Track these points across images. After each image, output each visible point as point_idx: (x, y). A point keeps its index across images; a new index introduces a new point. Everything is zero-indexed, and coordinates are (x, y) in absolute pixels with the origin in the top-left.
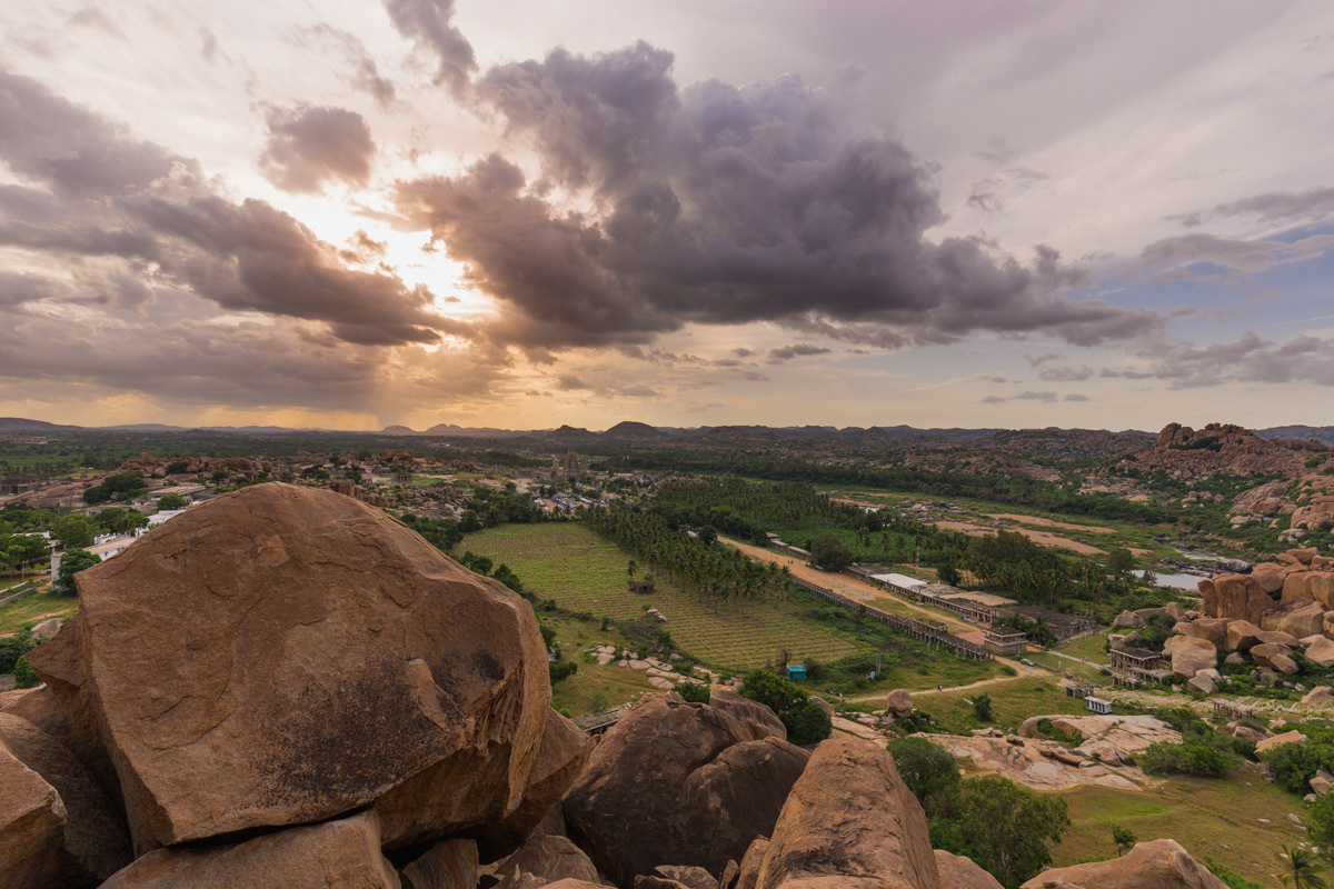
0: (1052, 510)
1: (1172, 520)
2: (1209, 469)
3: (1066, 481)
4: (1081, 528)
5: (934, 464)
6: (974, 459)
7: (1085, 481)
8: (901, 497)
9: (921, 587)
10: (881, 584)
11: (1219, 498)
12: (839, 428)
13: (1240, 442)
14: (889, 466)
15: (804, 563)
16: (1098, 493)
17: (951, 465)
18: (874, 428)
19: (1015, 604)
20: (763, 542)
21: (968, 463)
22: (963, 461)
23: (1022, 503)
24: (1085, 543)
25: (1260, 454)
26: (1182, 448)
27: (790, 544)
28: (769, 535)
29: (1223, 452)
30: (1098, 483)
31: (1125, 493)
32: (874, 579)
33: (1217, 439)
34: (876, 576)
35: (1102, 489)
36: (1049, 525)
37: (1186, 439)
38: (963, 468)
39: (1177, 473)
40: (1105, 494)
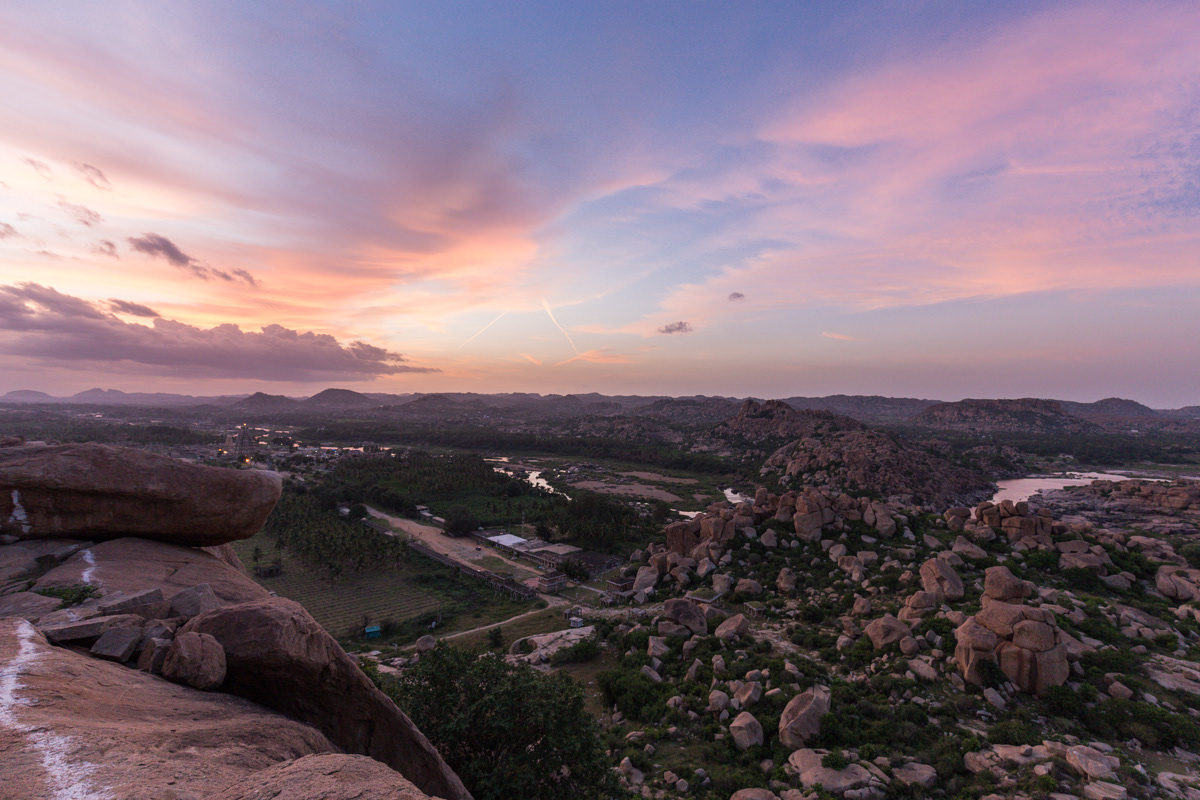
0: (667, 467)
1: (734, 472)
2: (766, 432)
3: (684, 443)
4: (677, 480)
5: (599, 430)
6: (626, 426)
7: (696, 442)
8: (565, 460)
9: (520, 544)
10: (493, 544)
11: (763, 454)
12: (542, 395)
13: (784, 413)
14: (567, 432)
15: (440, 530)
16: (701, 452)
17: (611, 431)
18: (569, 395)
19: (580, 552)
20: (412, 515)
21: (623, 429)
22: (619, 427)
23: (648, 462)
24: (672, 493)
25: (793, 421)
26: (753, 417)
27: (436, 515)
28: (419, 507)
29: (774, 420)
30: (703, 443)
31: (717, 451)
32: (490, 541)
33: (771, 411)
34: (491, 539)
35: (705, 448)
36: (657, 479)
37: (755, 410)
38: (619, 433)
39: (749, 435)
40: (705, 452)
